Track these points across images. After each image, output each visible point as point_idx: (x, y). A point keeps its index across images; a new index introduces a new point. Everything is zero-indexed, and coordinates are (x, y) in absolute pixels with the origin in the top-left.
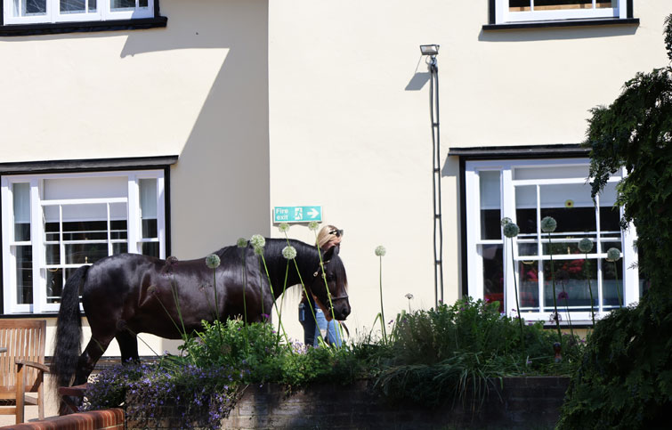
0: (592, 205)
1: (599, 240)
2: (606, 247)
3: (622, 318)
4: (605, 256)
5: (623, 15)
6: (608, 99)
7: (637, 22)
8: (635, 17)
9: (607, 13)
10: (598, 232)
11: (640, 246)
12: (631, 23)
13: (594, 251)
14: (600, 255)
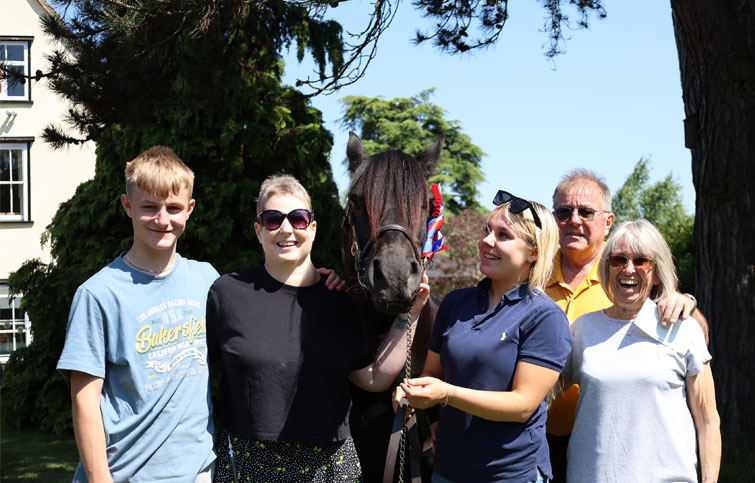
0: (8, 307)
1: (14, 324)
2: (17, 326)
3: (22, 351)
4: (17, 331)
5: (26, 219)
6: (15, 269)
7: (33, 222)
8: (32, 219)
9: (18, 218)
10: (14, 320)
11: (33, 328)
12: (30, 223)
13: (11, 328)
14: (14, 331)
